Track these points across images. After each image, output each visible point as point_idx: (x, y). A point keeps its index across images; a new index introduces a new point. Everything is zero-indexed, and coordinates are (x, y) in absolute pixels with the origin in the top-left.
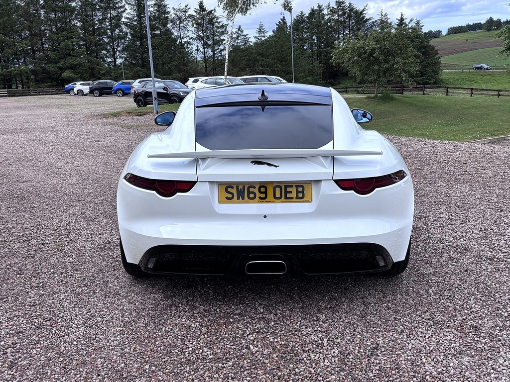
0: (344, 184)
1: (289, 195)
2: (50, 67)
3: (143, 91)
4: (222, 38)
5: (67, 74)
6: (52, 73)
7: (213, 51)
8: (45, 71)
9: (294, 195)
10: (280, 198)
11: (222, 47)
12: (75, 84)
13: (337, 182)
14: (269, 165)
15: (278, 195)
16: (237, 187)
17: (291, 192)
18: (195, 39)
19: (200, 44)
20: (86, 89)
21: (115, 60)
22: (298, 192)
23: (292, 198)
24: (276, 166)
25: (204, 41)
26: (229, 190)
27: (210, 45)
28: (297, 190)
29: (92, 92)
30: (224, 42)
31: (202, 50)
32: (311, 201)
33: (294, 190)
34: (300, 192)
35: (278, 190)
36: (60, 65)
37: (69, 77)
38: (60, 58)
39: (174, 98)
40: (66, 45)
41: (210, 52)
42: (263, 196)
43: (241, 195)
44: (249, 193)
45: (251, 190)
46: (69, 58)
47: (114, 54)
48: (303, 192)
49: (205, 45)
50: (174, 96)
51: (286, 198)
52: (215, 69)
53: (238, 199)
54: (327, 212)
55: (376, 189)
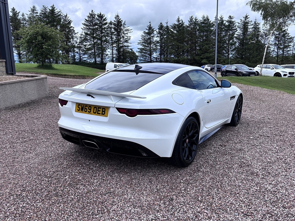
0: (121, 110)
1: (99, 112)
2: (197, 58)
3: (225, 70)
4: (289, 44)
5: (203, 61)
6: (197, 60)
7: (283, 51)
8: (194, 59)
9: (101, 112)
11: (289, 49)
12: (205, 66)
13: (117, 108)
14: (92, 97)
15: (95, 112)
16: (82, 105)
17: (100, 111)
18: (273, 45)
19: (275, 48)
20: (209, 68)
21: (229, 54)
22: (103, 111)
23: (100, 114)
24: (94, 98)
25: (278, 46)
26: (79, 106)
27: (281, 48)
28: (102, 110)
29: (212, 70)
30: (290, 47)
31: (276, 51)
32: (107, 116)
33: (101, 110)
34: (104, 111)
35: (95, 109)
36: (201, 57)
37: (205, 62)
38: (202, 54)
40: (206, 48)
41: (281, 52)
42: (90, 111)
43: (82, 109)
44: (85, 109)
45: (86, 107)
46: (206, 53)
47: (228, 52)
48: (104, 112)
49: (279, 48)
50: (240, 73)
51: (98, 113)
52: (283, 61)
53: (81, 111)
54: (113, 123)
55: (138, 115)
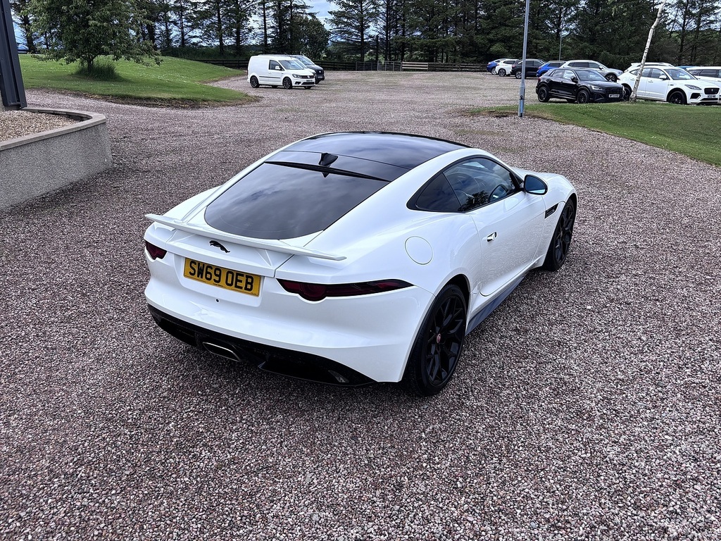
0: (289, 285)
1: (239, 284)
2: (479, 39)
3: (548, 80)
4: (715, 5)
5: (496, 48)
6: (480, 46)
7: (698, 22)
8: (472, 43)
9: (243, 284)
10: (231, 285)
11: (712, 18)
12: (499, 61)
13: (280, 281)
14: (223, 248)
15: (229, 282)
16: (199, 264)
17: (241, 281)
18: (673, 6)
19: (680, 13)
20: (509, 68)
21: (559, 31)
22: (247, 283)
23: (241, 288)
24: (227, 251)
25: (686, 9)
26: (193, 265)
27: (693, 15)
28: (247, 280)
29: (515, 72)
30: (716, 11)
31: (681, 21)
32: (258, 295)
33: (244, 279)
34: (249, 283)
35: (230, 275)
36: (491, 36)
37: (498, 52)
38: (493, 28)
39: (584, 92)
40: (502, 12)
41: (692, 25)
42: (217, 279)
43: (200, 273)
44: (207, 273)
45: (209, 270)
46: (503, 28)
47: (559, 25)
48: (251, 284)
49: (687, 15)
50: (583, 89)
51: (236, 286)
52: (696, 48)
53: (198, 276)
54: (271, 310)
55: (327, 298)
